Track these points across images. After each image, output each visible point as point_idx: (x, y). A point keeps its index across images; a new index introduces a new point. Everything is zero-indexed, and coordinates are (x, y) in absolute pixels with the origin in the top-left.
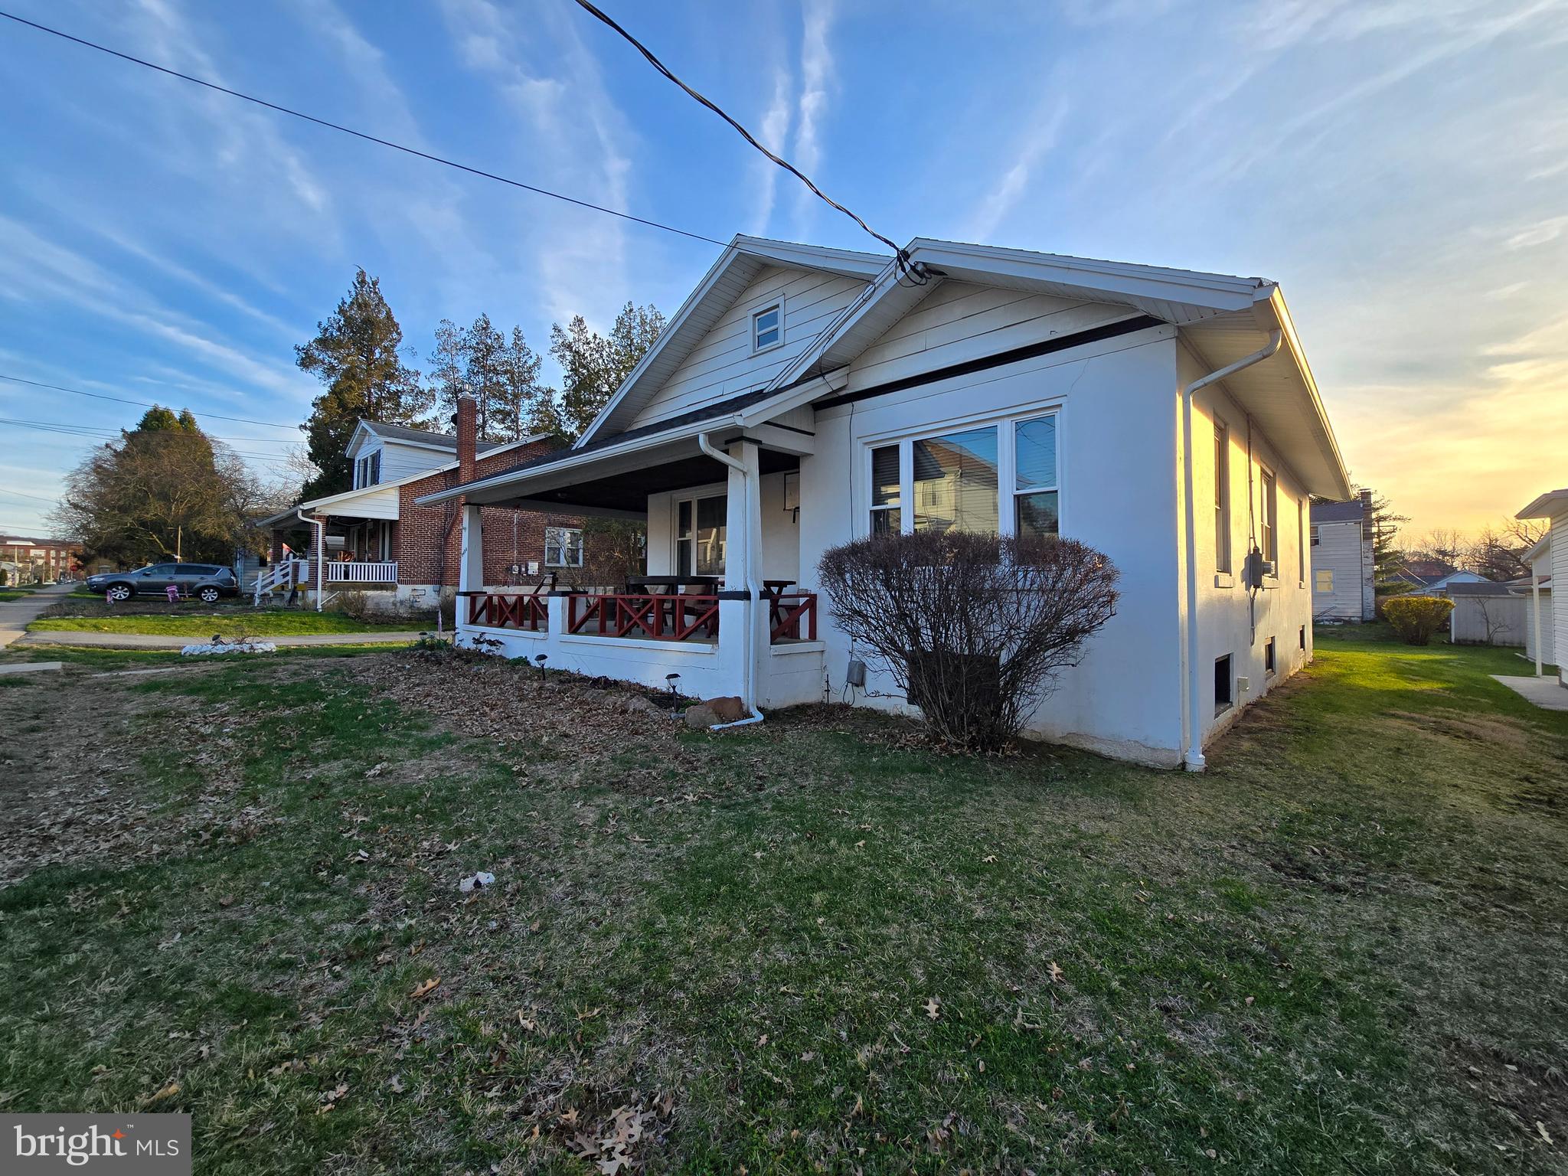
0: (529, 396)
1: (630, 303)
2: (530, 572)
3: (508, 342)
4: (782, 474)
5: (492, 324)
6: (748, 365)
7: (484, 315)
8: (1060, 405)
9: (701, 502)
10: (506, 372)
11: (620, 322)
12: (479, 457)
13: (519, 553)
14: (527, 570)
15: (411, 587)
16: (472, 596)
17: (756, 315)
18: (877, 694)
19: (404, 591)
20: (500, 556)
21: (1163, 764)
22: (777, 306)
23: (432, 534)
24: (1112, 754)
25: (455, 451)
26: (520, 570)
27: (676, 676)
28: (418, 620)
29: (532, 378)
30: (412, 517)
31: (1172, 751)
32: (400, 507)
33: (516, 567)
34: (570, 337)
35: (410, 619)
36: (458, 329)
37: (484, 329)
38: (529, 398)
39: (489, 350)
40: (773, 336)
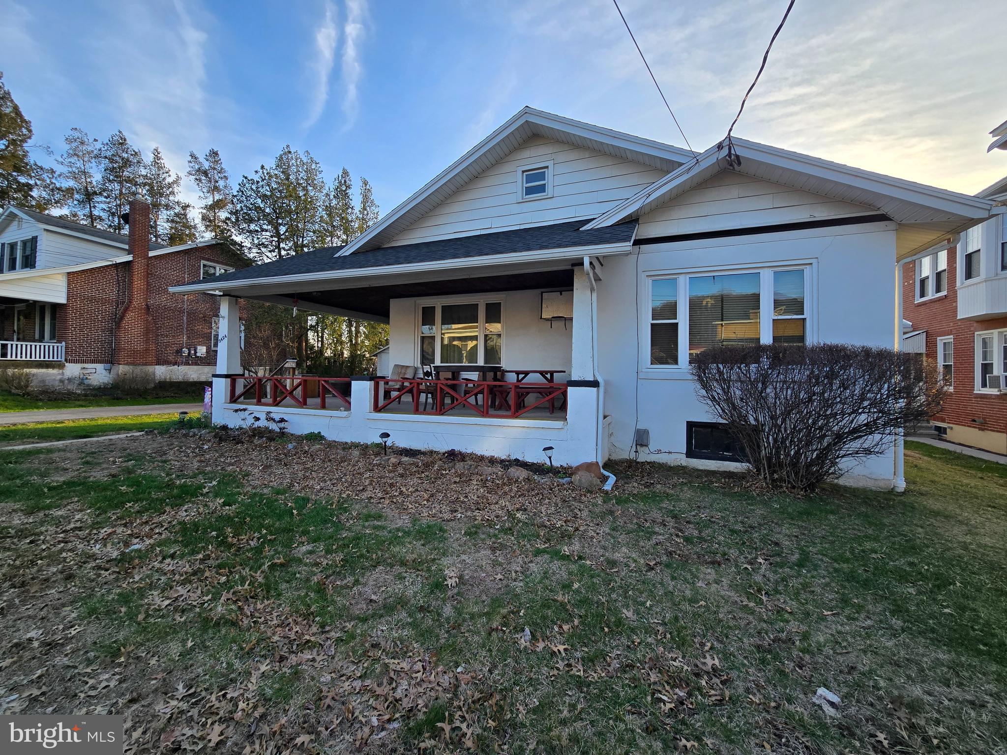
0: (167, 207)
1: (288, 146)
2: (198, 355)
3: (148, 158)
4: (539, 291)
5: (128, 142)
6: (517, 208)
7: (120, 132)
8: (811, 264)
9: (444, 308)
10: (145, 184)
11: (281, 158)
12: (152, 254)
13: (188, 338)
14: (196, 352)
15: (78, 366)
16: (232, 378)
17: (523, 172)
18: (659, 452)
19: (73, 370)
20: (171, 340)
21: (882, 488)
22: (547, 167)
23: (103, 318)
24: (846, 484)
25: (127, 247)
26: (189, 353)
27: (551, 448)
28: (95, 396)
29: (172, 193)
30: (82, 301)
31: (889, 480)
32: (68, 292)
33: (186, 351)
34: (206, 165)
35: (86, 395)
36: (91, 140)
37: (121, 144)
38: (167, 209)
39: (127, 163)
40: (542, 189)
